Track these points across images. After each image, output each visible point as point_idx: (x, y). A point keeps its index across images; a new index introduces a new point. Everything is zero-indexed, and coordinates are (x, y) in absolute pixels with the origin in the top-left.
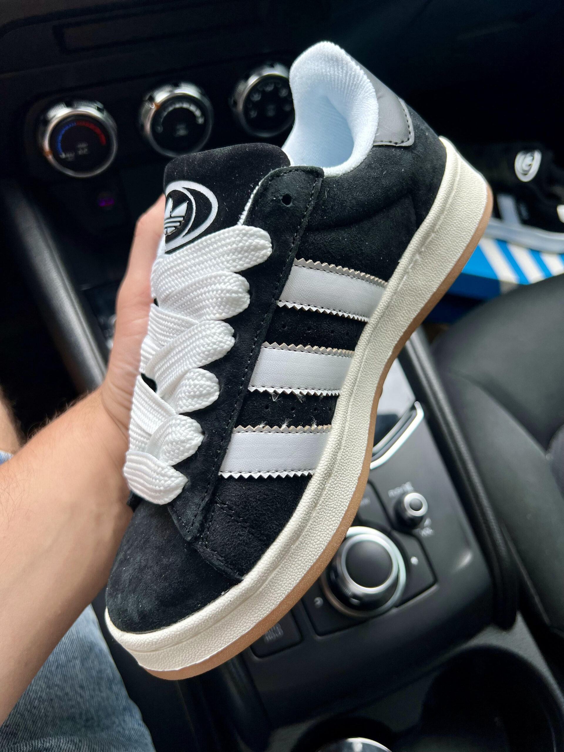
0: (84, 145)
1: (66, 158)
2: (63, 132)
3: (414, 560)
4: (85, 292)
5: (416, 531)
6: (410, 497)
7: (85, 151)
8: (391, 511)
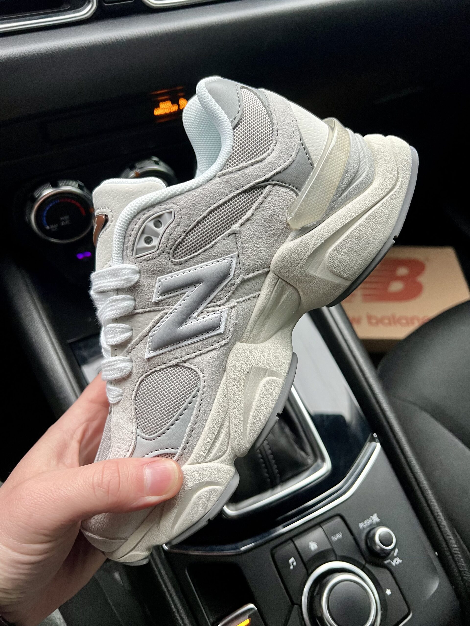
0: (66, 217)
1: (50, 230)
2: (48, 208)
3: (388, 592)
4: (71, 344)
5: (386, 562)
6: (381, 531)
7: (67, 222)
8: (363, 545)
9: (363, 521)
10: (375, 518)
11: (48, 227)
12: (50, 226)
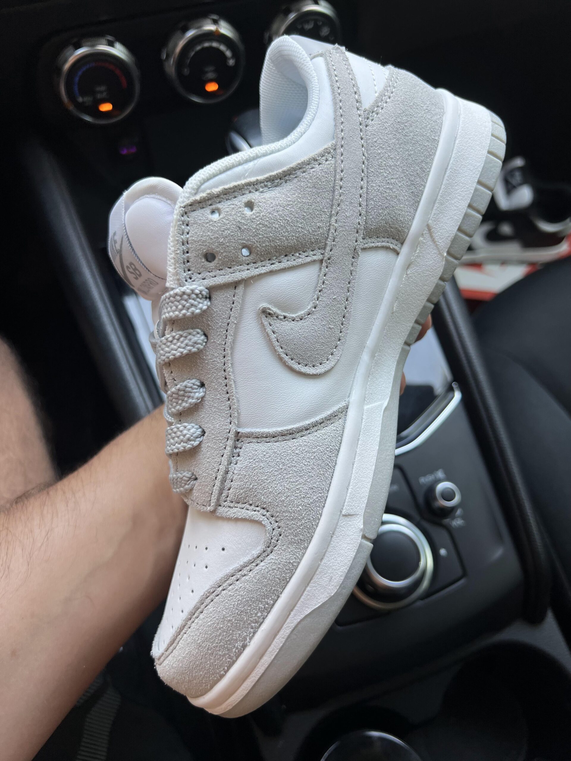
0: (103, 88)
1: (83, 103)
2: (80, 73)
3: (443, 552)
5: (446, 521)
6: (442, 486)
7: (104, 95)
8: (421, 499)
9: (424, 475)
10: (440, 474)
11: (80, 100)
12: (83, 97)
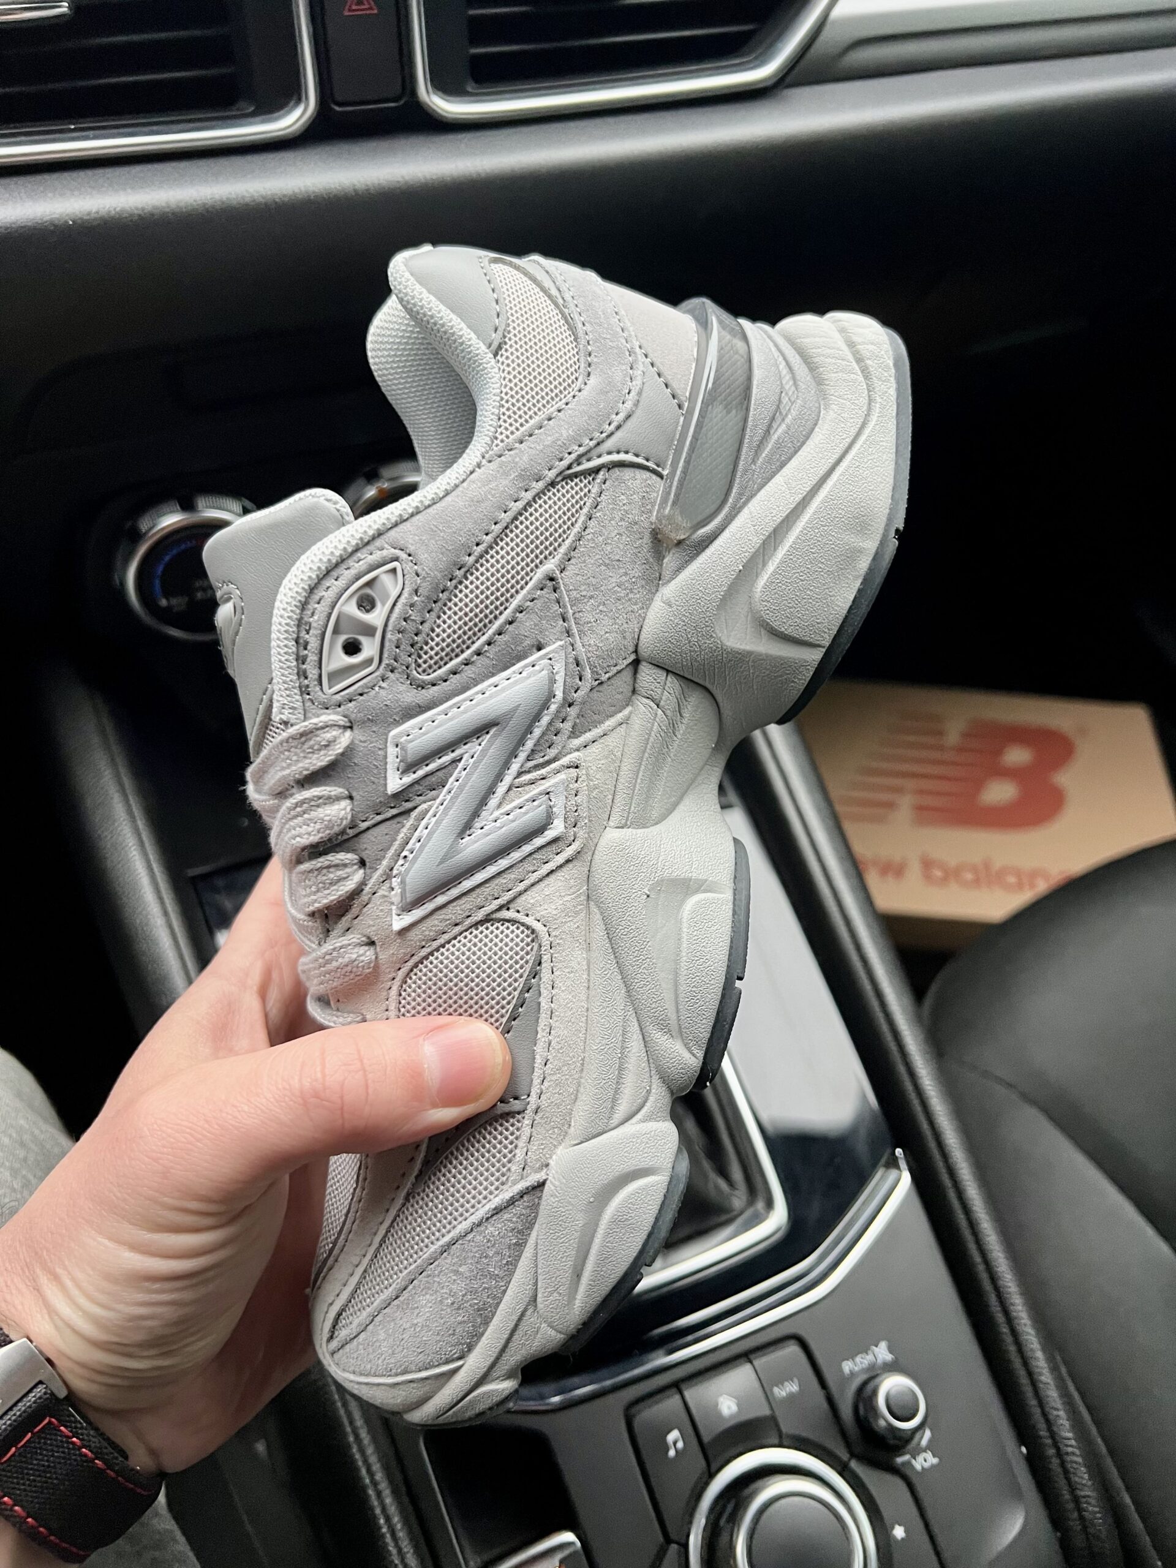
1: (169, 608)
2: (167, 558)
3: (899, 1532)
4: (194, 880)
5: (900, 1460)
6: (892, 1384)
7: (210, 593)
8: (846, 1411)
9: (852, 1357)
10: (882, 1353)
11: (164, 602)
12: (168, 599)
